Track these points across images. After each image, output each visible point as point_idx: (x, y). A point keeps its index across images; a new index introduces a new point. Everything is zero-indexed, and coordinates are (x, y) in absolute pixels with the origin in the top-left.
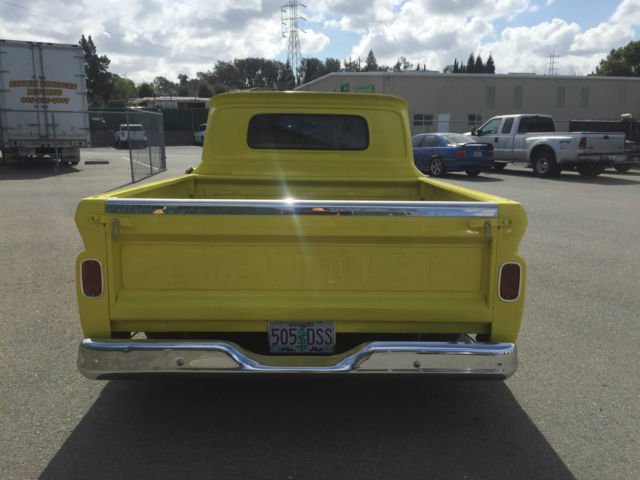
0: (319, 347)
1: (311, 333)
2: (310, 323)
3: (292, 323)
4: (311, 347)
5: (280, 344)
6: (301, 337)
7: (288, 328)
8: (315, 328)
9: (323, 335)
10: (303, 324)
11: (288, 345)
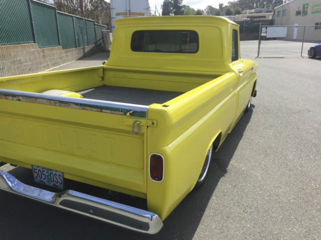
0: (57, 184)
1: (52, 175)
2: (51, 170)
3: (43, 168)
4: (53, 183)
5: (38, 177)
6: (48, 176)
7: (41, 170)
8: (54, 173)
9: (57, 177)
10: (48, 170)
11: (42, 179)
